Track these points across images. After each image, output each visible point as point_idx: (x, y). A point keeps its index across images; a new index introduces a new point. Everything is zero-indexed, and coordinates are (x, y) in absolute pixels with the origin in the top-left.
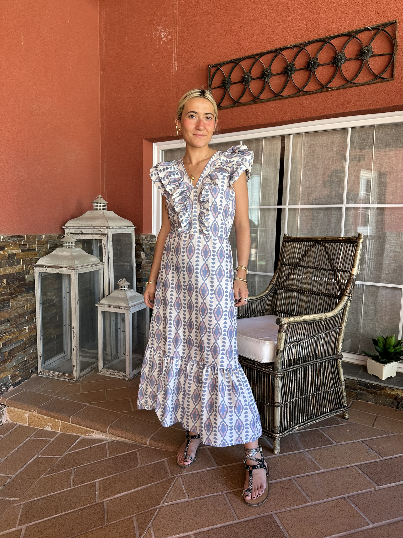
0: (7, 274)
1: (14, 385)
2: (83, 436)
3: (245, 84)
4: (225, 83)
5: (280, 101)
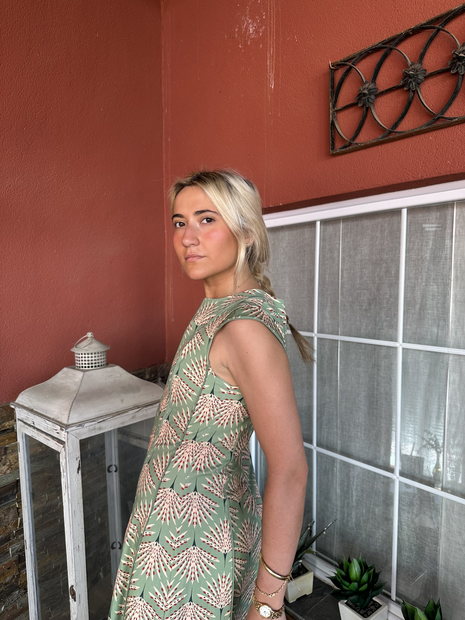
3: (409, 89)
4: (364, 95)
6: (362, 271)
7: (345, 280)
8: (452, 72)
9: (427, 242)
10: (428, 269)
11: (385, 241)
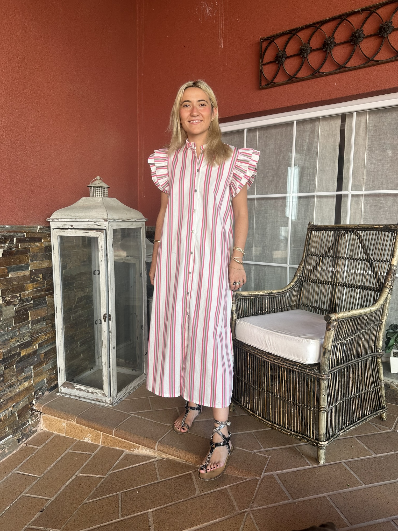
0: (43, 269)
1: (50, 390)
2: (127, 451)
3: (303, 56)
4: (280, 57)
5: (344, 74)
6: (269, 159)
7: (259, 165)
8: (324, 50)
9: (305, 140)
10: (305, 155)
11: (283, 141)
